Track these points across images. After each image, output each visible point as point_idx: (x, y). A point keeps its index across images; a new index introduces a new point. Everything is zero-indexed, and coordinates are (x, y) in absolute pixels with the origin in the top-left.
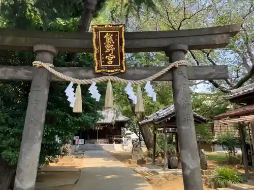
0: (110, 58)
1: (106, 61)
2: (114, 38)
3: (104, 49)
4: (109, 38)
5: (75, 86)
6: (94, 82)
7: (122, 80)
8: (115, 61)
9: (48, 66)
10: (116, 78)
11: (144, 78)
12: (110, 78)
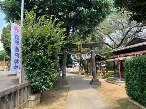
0: (79, 50)
1: (78, 50)
2: (80, 46)
3: (78, 48)
4: (79, 46)
5: (72, 55)
6: (76, 54)
7: (81, 54)
8: (80, 50)
9: (67, 51)
10: (80, 54)
11: (85, 53)
12: (79, 54)
